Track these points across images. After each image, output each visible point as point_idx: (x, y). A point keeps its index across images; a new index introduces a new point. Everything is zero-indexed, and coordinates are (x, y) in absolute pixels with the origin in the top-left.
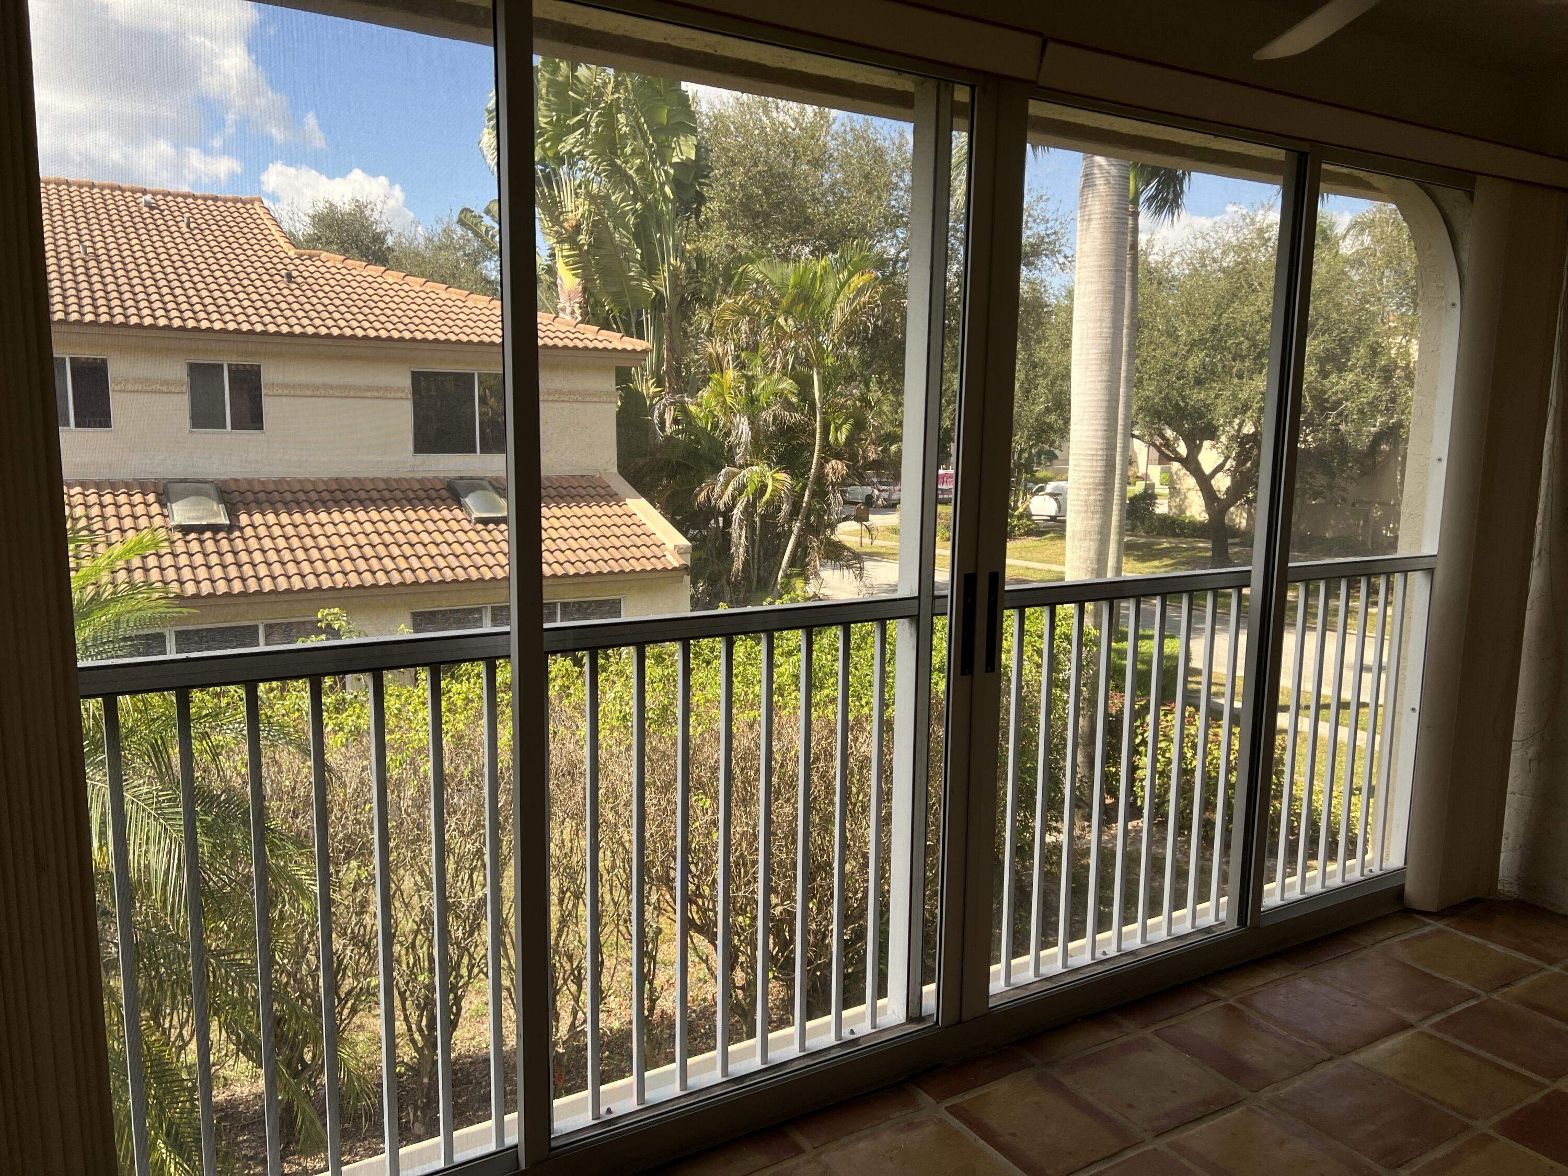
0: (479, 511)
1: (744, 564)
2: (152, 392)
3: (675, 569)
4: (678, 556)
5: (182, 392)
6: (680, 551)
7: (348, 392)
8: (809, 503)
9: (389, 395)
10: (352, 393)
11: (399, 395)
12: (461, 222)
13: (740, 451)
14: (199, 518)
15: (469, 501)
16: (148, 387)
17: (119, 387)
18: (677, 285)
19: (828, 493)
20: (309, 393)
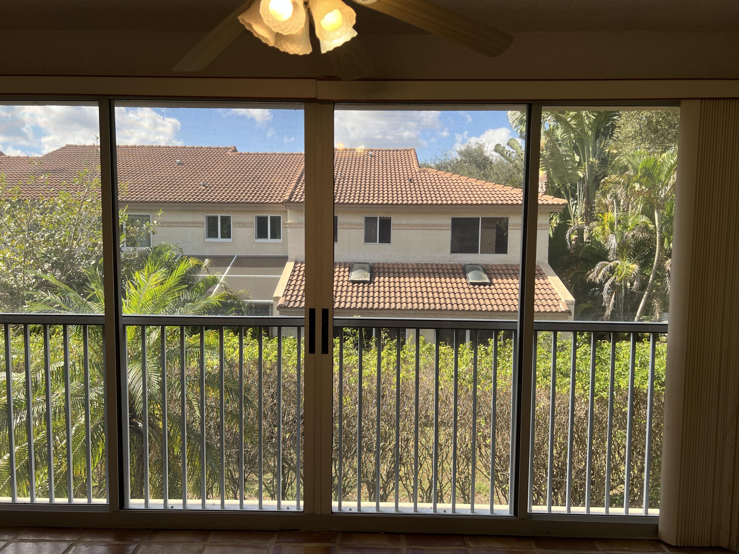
0: (472, 279)
1: (611, 312)
2: (352, 228)
3: (562, 312)
4: (566, 306)
5: (362, 229)
6: (568, 303)
7: (424, 227)
8: (653, 282)
9: (441, 228)
10: (426, 228)
11: (446, 228)
12: (496, 150)
13: (611, 253)
14: (359, 278)
15: (469, 275)
16: (350, 226)
17: (341, 227)
18: (593, 171)
19: (665, 276)
20: (409, 228)
